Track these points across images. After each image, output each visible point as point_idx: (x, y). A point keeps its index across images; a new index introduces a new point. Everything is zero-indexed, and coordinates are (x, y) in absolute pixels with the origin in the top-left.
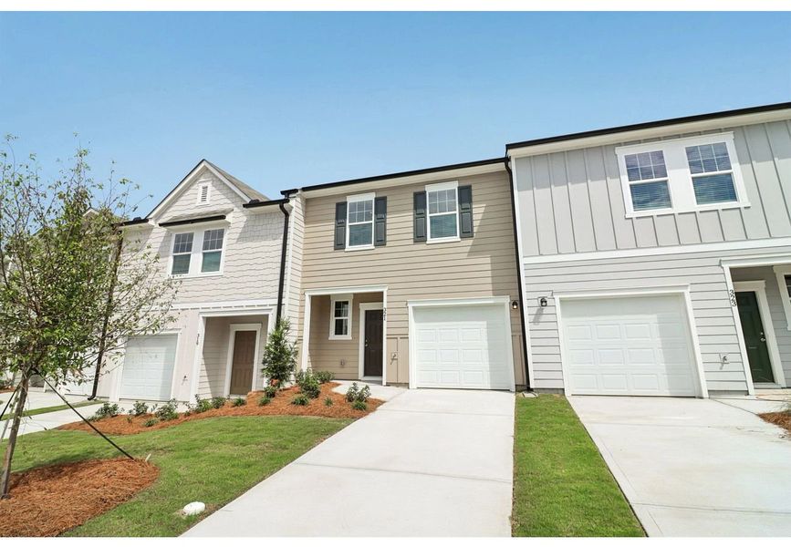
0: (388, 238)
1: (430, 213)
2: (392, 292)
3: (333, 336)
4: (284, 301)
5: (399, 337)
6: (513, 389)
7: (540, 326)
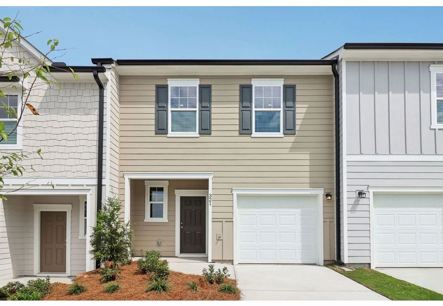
0: (213, 128)
1: (256, 107)
2: (218, 180)
3: (148, 219)
4: (104, 182)
5: (224, 220)
6: (322, 263)
7: (357, 214)
